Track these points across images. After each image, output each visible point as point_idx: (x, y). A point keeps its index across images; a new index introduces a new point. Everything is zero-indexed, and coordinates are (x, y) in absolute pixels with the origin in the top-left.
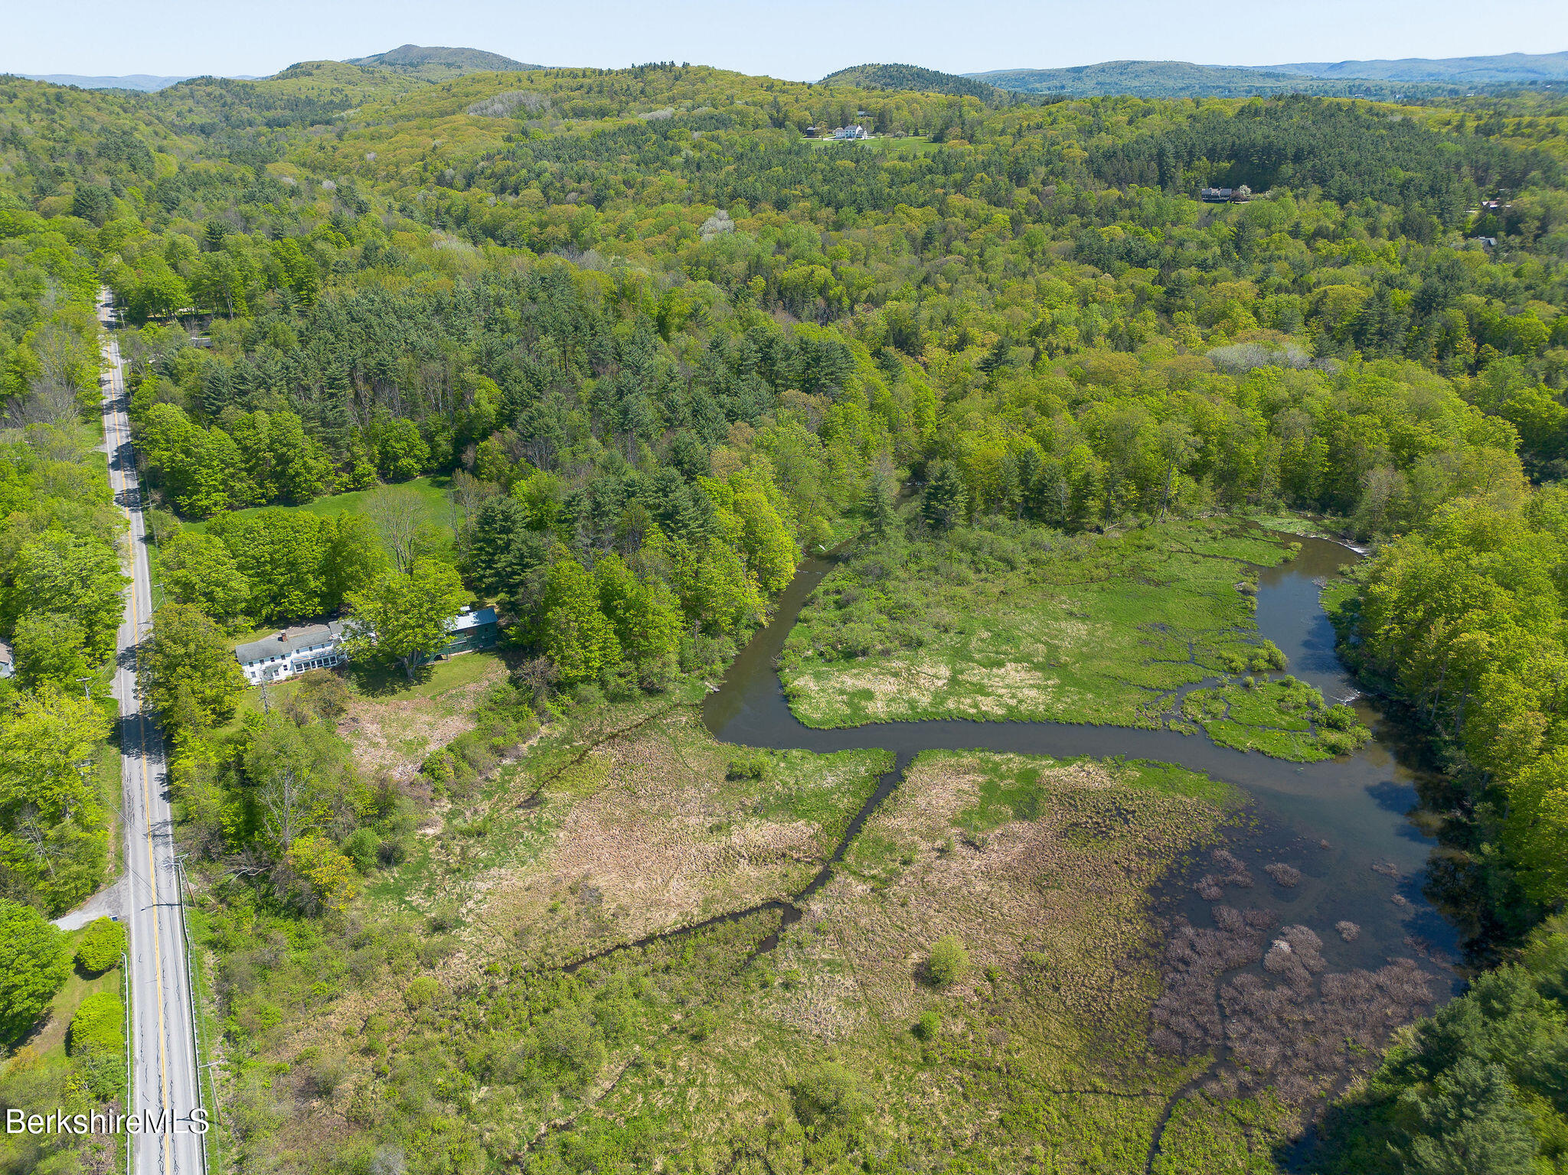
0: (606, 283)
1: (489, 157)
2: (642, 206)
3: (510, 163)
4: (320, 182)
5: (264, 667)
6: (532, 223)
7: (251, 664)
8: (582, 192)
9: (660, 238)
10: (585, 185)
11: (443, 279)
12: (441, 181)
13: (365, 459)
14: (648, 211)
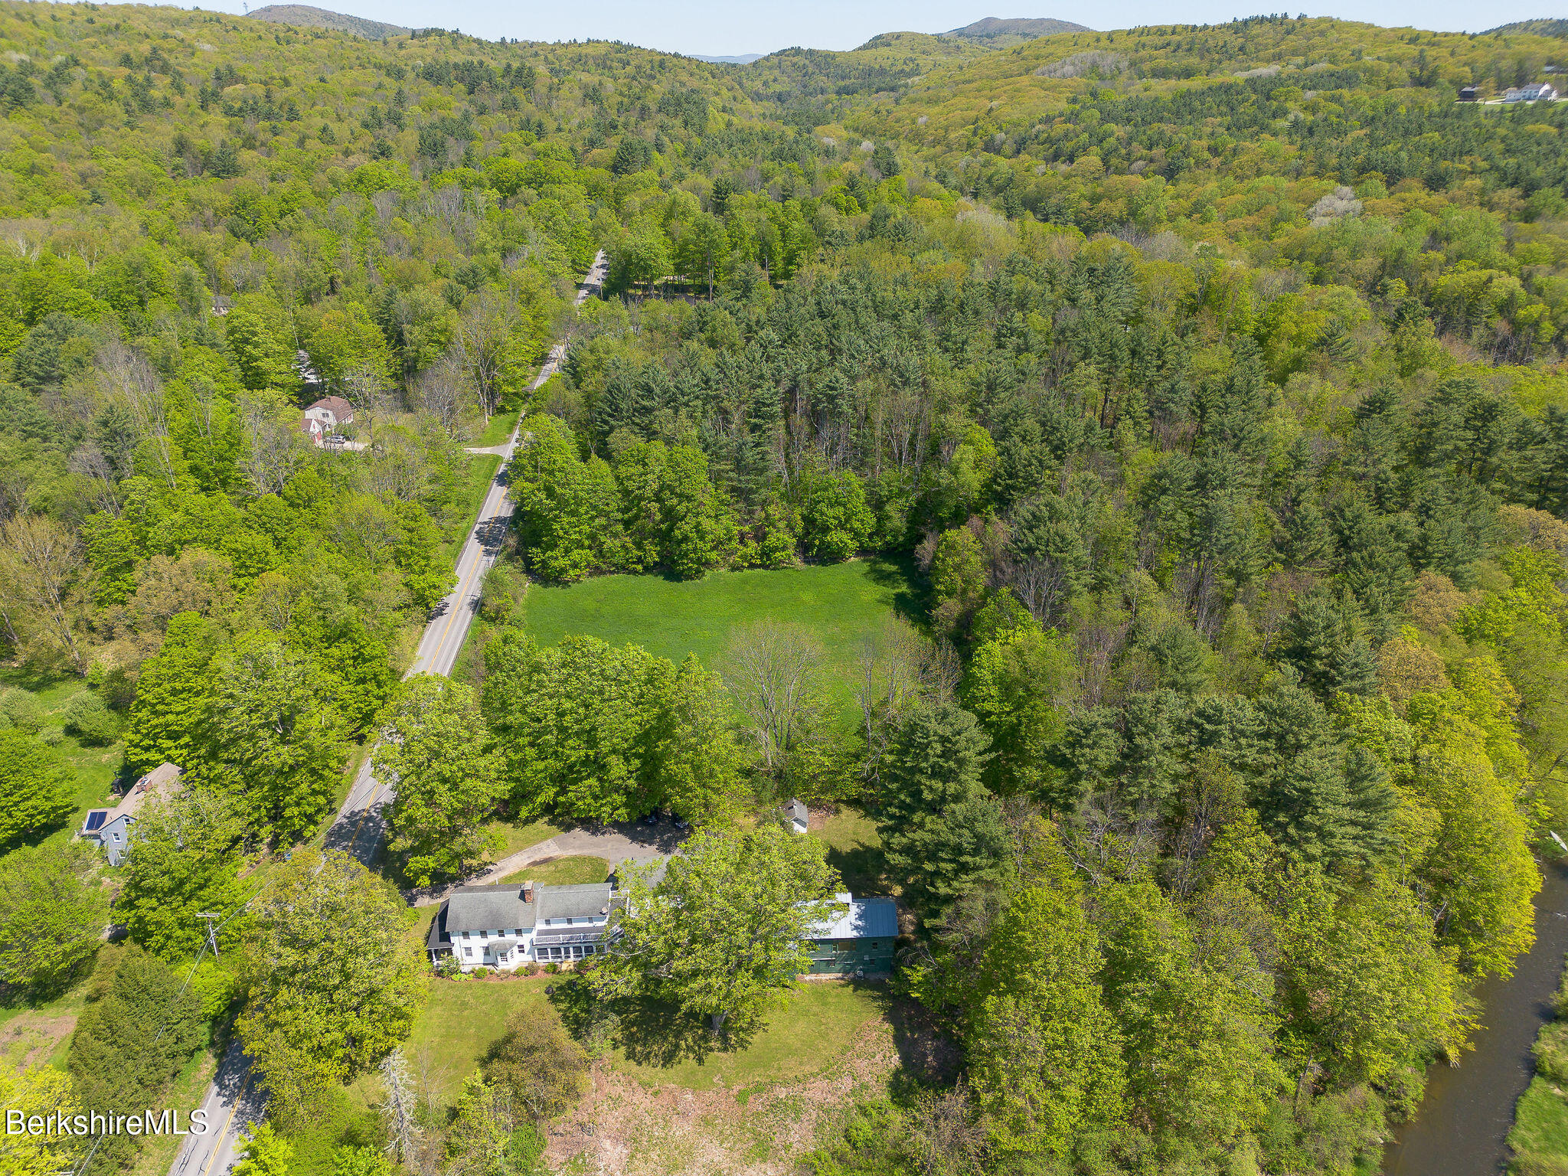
0: (1184, 282)
1: (1048, 120)
2: (1230, 179)
3: (1070, 126)
4: (859, 143)
5: (485, 942)
6: (1082, 195)
7: (466, 935)
8: (1152, 161)
9: (1250, 221)
10: (1157, 152)
11: (956, 263)
12: (991, 147)
13: (782, 525)
14: (1238, 186)
